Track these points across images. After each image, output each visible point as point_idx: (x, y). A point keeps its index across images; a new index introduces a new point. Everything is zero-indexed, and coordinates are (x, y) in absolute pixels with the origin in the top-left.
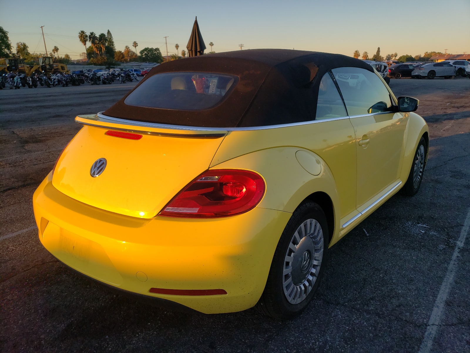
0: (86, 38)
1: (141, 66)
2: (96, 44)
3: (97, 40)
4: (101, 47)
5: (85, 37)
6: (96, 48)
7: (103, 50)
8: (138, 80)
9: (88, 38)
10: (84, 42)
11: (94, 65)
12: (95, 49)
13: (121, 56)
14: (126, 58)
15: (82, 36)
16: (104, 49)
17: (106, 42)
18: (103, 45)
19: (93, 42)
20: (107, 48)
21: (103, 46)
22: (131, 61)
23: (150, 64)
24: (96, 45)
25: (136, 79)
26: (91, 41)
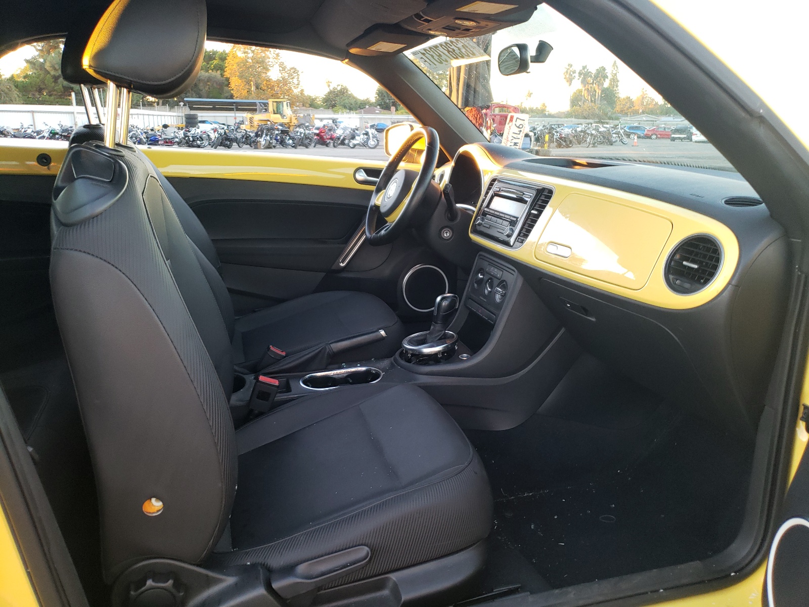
0: (573, 75)
1: (657, 122)
2: (588, 83)
3: (591, 77)
4: (594, 89)
5: (572, 73)
6: (586, 91)
7: (597, 94)
8: (625, 143)
9: (577, 75)
10: (570, 81)
11: (575, 118)
12: (585, 93)
13: (628, 105)
14: (636, 108)
15: (569, 71)
16: (599, 92)
17: (604, 80)
18: (598, 86)
19: (584, 82)
20: (604, 91)
21: (598, 88)
22: (643, 113)
23: (675, 120)
24: (587, 87)
25: (621, 141)
26: (581, 79)
